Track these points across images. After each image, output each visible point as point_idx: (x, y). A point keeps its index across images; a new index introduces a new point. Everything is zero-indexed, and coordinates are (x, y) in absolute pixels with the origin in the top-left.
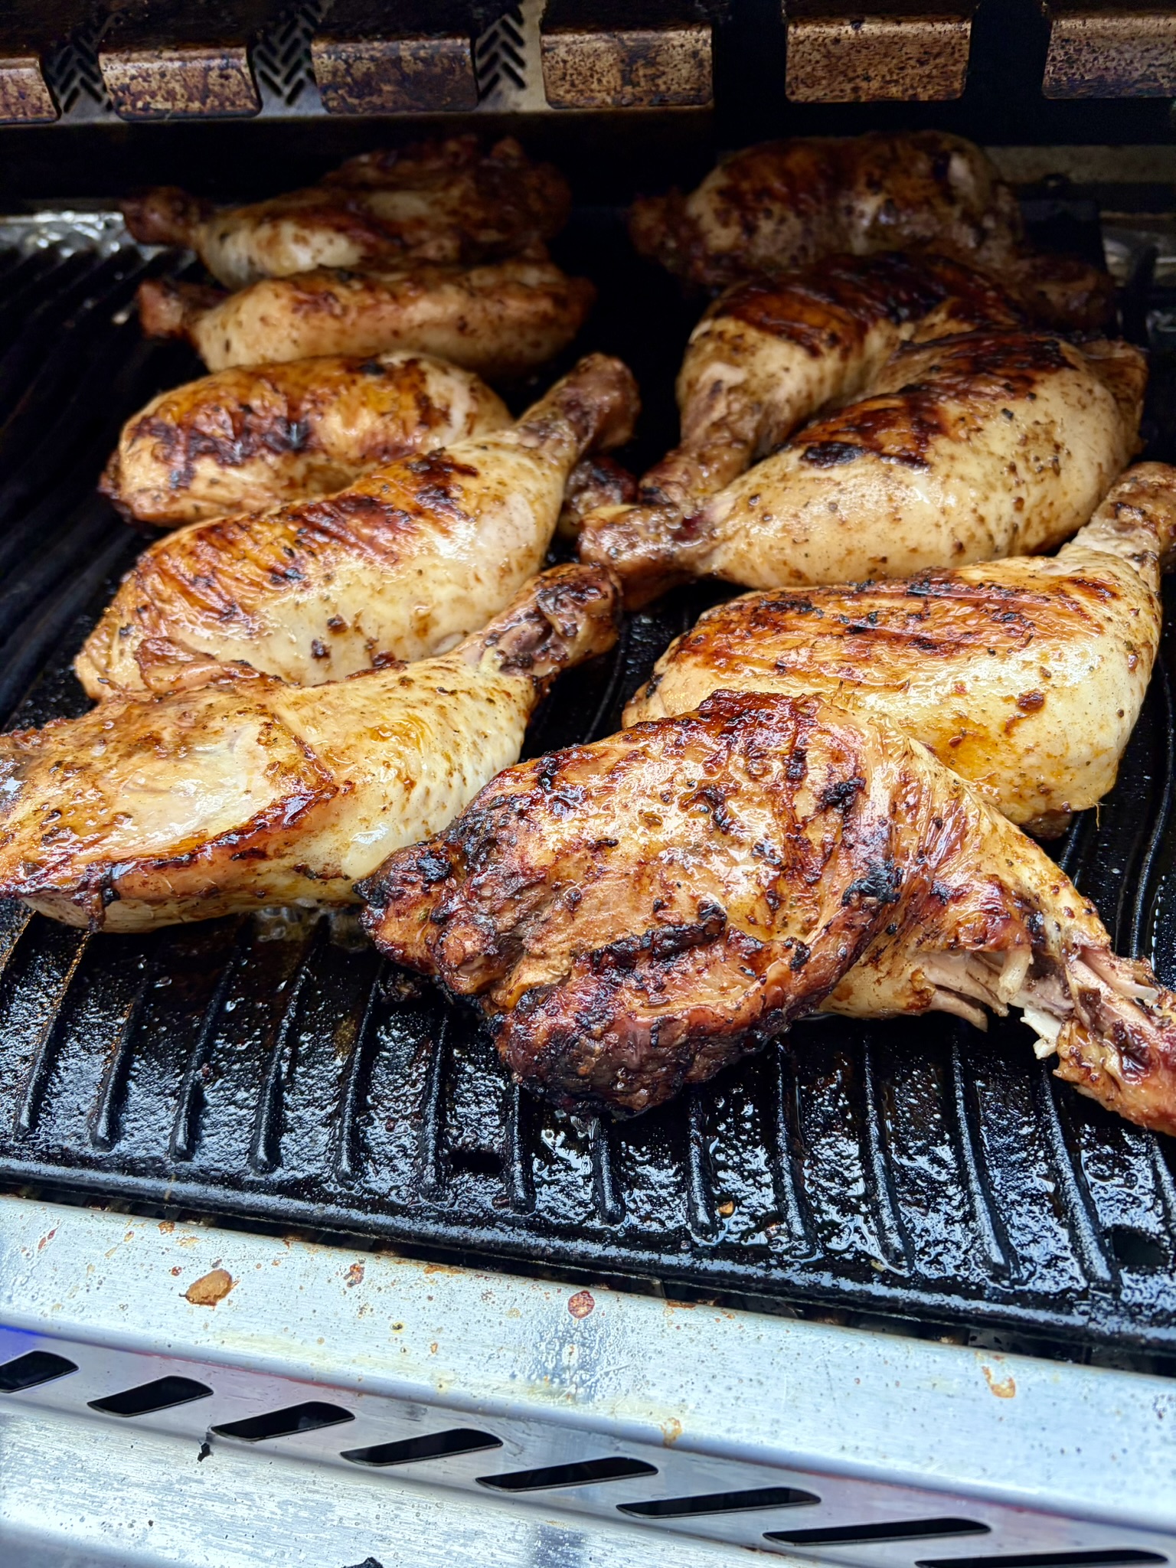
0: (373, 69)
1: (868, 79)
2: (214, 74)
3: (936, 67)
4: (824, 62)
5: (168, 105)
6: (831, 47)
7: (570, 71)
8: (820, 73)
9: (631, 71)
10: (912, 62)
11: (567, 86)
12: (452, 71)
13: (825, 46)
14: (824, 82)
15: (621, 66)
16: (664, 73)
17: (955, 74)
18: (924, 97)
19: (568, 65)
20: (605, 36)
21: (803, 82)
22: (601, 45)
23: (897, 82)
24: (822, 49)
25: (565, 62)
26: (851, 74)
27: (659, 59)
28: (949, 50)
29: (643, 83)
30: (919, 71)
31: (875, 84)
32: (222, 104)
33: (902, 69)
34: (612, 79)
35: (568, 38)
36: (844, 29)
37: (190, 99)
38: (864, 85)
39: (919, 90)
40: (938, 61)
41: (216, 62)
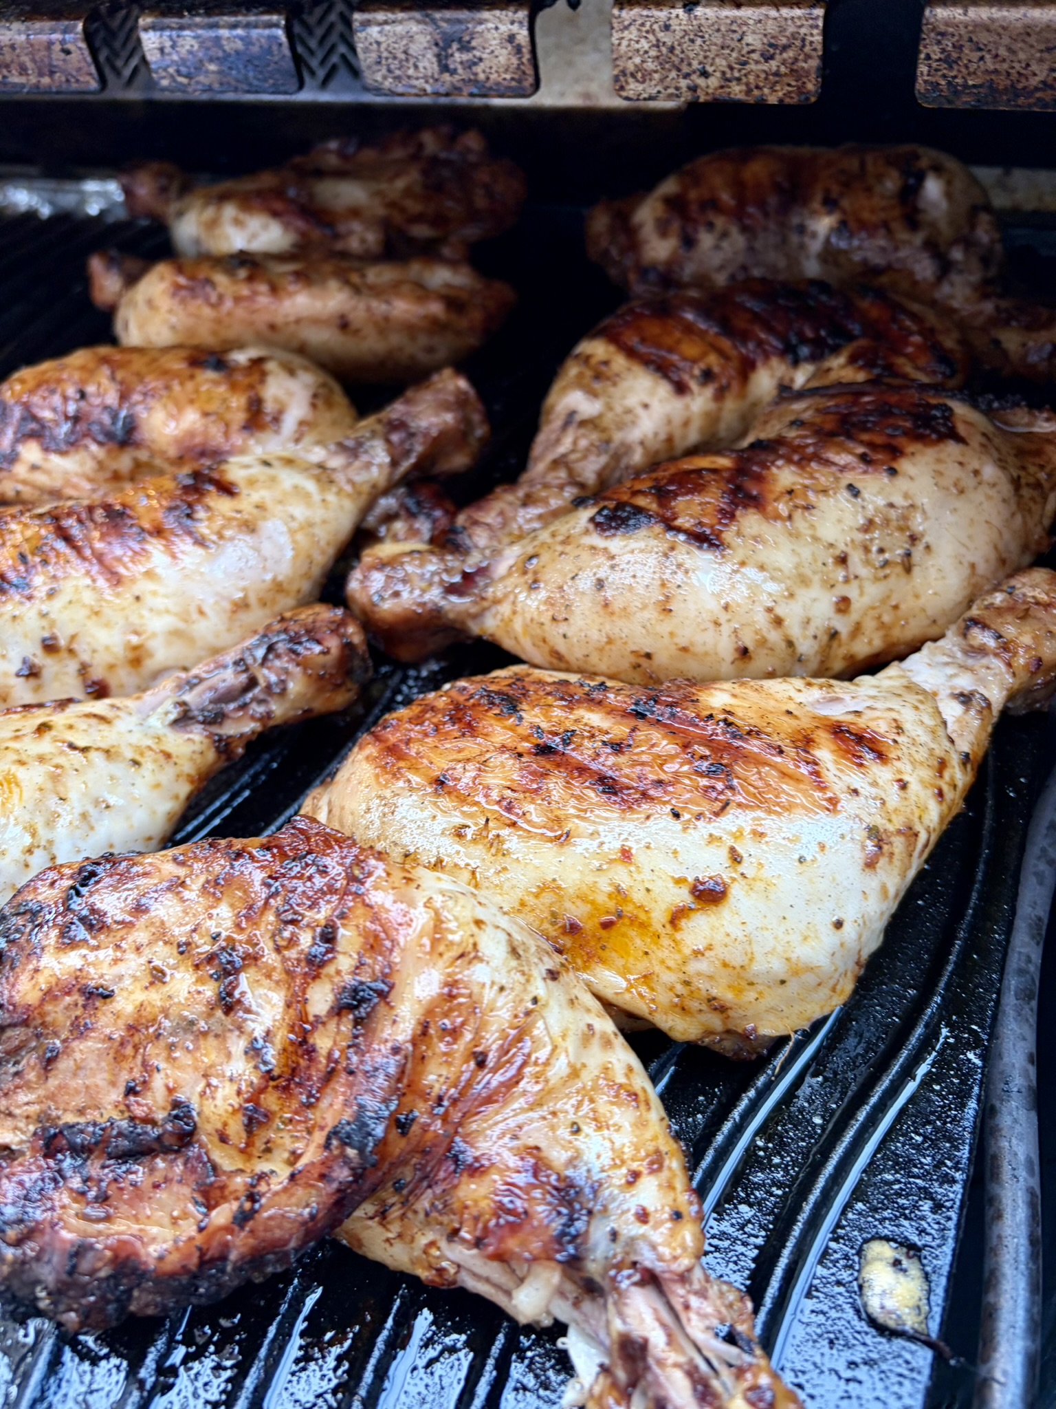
0: (196, 47)
1: (705, 74)
2: (57, 47)
3: (784, 63)
4: (653, 53)
5: (23, 80)
6: (661, 35)
7: (385, 54)
8: (650, 65)
9: (447, 57)
10: (755, 56)
11: (384, 71)
12: (269, 51)
13: (653, 32)
14: (656, 76)
15: (435, 49)
16: (481, 59)
17: (808, 73)
18: (773, 100)
19: (383, 46)
20: (417, 15)
21: (633, 75)
22: (415, 28)
23: (739, 79)
24: (651, 37)
25: (378, 43)
26: (685, 69)
27: (474, 43)
28: (798, 43)
29: (460, 71)
30: (765, 67)
31: (713, 82)
32: (68, 81)
33: (745, 63)
34: (429, 63)
35: (380, 16)
36: (675, 12)
37: (41, 75)
38: (701, 82)
39: (766, 91)
40: (785, 55)
41: (56, 36)
